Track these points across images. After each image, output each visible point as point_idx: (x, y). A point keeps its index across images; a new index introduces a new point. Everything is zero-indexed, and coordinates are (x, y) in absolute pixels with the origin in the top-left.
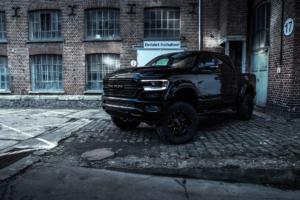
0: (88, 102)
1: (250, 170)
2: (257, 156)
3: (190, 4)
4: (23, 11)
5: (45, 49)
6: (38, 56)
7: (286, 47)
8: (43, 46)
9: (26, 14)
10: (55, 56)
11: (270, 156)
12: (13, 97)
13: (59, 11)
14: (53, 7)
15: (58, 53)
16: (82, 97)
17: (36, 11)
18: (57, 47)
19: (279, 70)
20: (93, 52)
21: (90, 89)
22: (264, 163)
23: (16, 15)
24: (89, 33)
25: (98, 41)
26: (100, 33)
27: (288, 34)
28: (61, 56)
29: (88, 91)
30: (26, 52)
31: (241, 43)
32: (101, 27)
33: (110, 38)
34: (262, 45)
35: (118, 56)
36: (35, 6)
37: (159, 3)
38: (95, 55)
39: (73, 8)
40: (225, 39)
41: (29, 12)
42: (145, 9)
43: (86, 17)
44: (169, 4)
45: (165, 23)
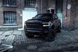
0: (5, 28)
7: (68, 12)
16: (2, 27)
19: (66, 18)
21: (5, 24)
25: (8, 7)
26: (9, 4)
27: (69, 9)
29: (5, 25)
31: (54, 10)
32: (9, 2)
33: (13, 6)
34: (60, 11)
35: (16, 12)
38: (7, 12)
40: (50, 9)
45: (31, 3)
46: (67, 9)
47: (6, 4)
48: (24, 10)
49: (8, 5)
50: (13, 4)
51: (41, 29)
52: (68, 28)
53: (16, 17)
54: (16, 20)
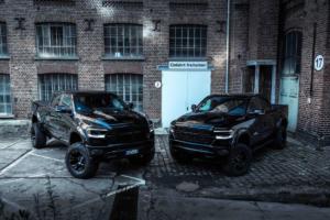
1: (297, 195)
3: (218, 22)
4: (30, 23)
5: (57, 68)
6: (48, 75)
7: (316, 81)
8: (55, 64)
9: (32, 26)
10: (68, 75)
11: (310, 185)
12: (18, 122)
13: (74, 25)
14: (65, 19)
15: (73, 72)
17: (46, 23)
18: (71, 65)
19: (309, 100)
20: (113, 71)
22: (306, 189)
23: (20, 27)
24: (107, 51)
26: (121, 51)
27: (318, 69)
28: (76, 76)
30: (33, 71)
32: (120, 44)
33: (132, 57)
34: (292, 72)
35: (141, 76)
36: (43, 18)
37: (186, 20)
38: (114, 75)
39: (90, 22)
40: (255, 63)
41: (37, 24)
42: (171, 26)
43: (106, 32)
44: (195, 21)
45: (191, 41)
46: (313, 67)
47: (114, 51)
48: (167, 67)
49: (118, 55)
50: (134, 51)
51: (211, 146)
52: (314, 134)
53: (141, 90)
54: (141, 99)
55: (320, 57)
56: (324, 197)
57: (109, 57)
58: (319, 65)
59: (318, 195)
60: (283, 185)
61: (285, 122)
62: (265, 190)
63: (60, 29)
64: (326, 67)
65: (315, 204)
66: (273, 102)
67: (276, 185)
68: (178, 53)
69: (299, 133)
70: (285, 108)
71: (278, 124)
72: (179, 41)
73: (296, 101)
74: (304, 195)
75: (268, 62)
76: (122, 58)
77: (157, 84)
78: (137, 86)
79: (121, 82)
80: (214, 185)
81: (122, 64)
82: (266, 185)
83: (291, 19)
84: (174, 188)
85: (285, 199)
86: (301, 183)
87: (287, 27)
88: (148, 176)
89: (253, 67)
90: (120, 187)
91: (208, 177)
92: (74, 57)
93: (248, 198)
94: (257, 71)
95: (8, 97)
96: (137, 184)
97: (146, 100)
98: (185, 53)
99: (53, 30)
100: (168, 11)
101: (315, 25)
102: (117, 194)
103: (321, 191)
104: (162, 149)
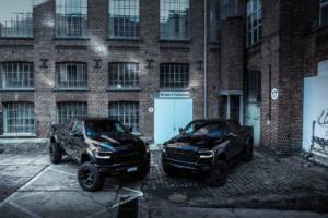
1: (264, 202)
2: (266, 193)
3: (198, 62)
4: (52, 64)
5: (70, 97)
6: (64, 103)
7: (273, 108)
8: (69, 94)
9: (54, 66)
10: (80, 103)
11: (272, 192)
13: (86, 64)
14: (79, 60)
15: (84, 100)
17: (64, 63)
18: (82, 95)
19: (268, 122)
22: (271, 197)
23: (44, 66)
24: (111, 84)
25: (120, 91)
27: (274, 99)
28: (86, 103)
30: (52, 100)
31: (238, 96)
32: (121, 78)
33: (130, 88)
34: (255, 100)
35: (137, 103)
36: (62, 59)
37: (173, 60)
38: (116, 103)
39: (98, 61)
40: (226, 93)
41: (57, 63)
42: (161, 64)
43: (110, 69)
44: (180, 61)
45: (177, 76)
46: (270, 98)
47: (116, 83)
48: (158, 97)
49: (119, 87)
50: (132, 83)
51: (196, 164)
52: (274, 149)
53: (137, 113)
54: (137, 122)
55: (274, 90)
56: (284, 203)
57: (112, 88)
58: (275, 95)
59: (280, 201)
60: (253, 193)
61: (252, 140)
62: (240, 199)
63: (75, 68)
64: (280, 97)
65: (278, 208)
66: (242, 124)
67: (248, 193)
68: (167, 85)
69: (262, 147)
70: (251, 129)
71: (247, 142)
72: (167, 76)
73: (258, 122)
74: (270, 202)
75: (236, 92)
76: (123, 89)
77: (151, 110)
78: (134, 111)
79: (122, 108)
80: (199, 196)
81: (123, 94)
82: (240, 194)
83: (253, 61)
84: (167, 198)
85: (256, 205)
86: (267, 191)
87: (249, 66)
88: (145, 188)
89: (225, 97)
90: (122, 199)
91: (193, 187)
92: (85, 89)
93: (227, 206)
94: (229, 99)
95: (32, 121)
96: (136, 196)
97: (141, 122)
98: (172, 85)
99: (69, 68)
100: (159, 53)
101: (270, 66)
102: (120, 206)
103: (282, 197)
104: (155, 163)
